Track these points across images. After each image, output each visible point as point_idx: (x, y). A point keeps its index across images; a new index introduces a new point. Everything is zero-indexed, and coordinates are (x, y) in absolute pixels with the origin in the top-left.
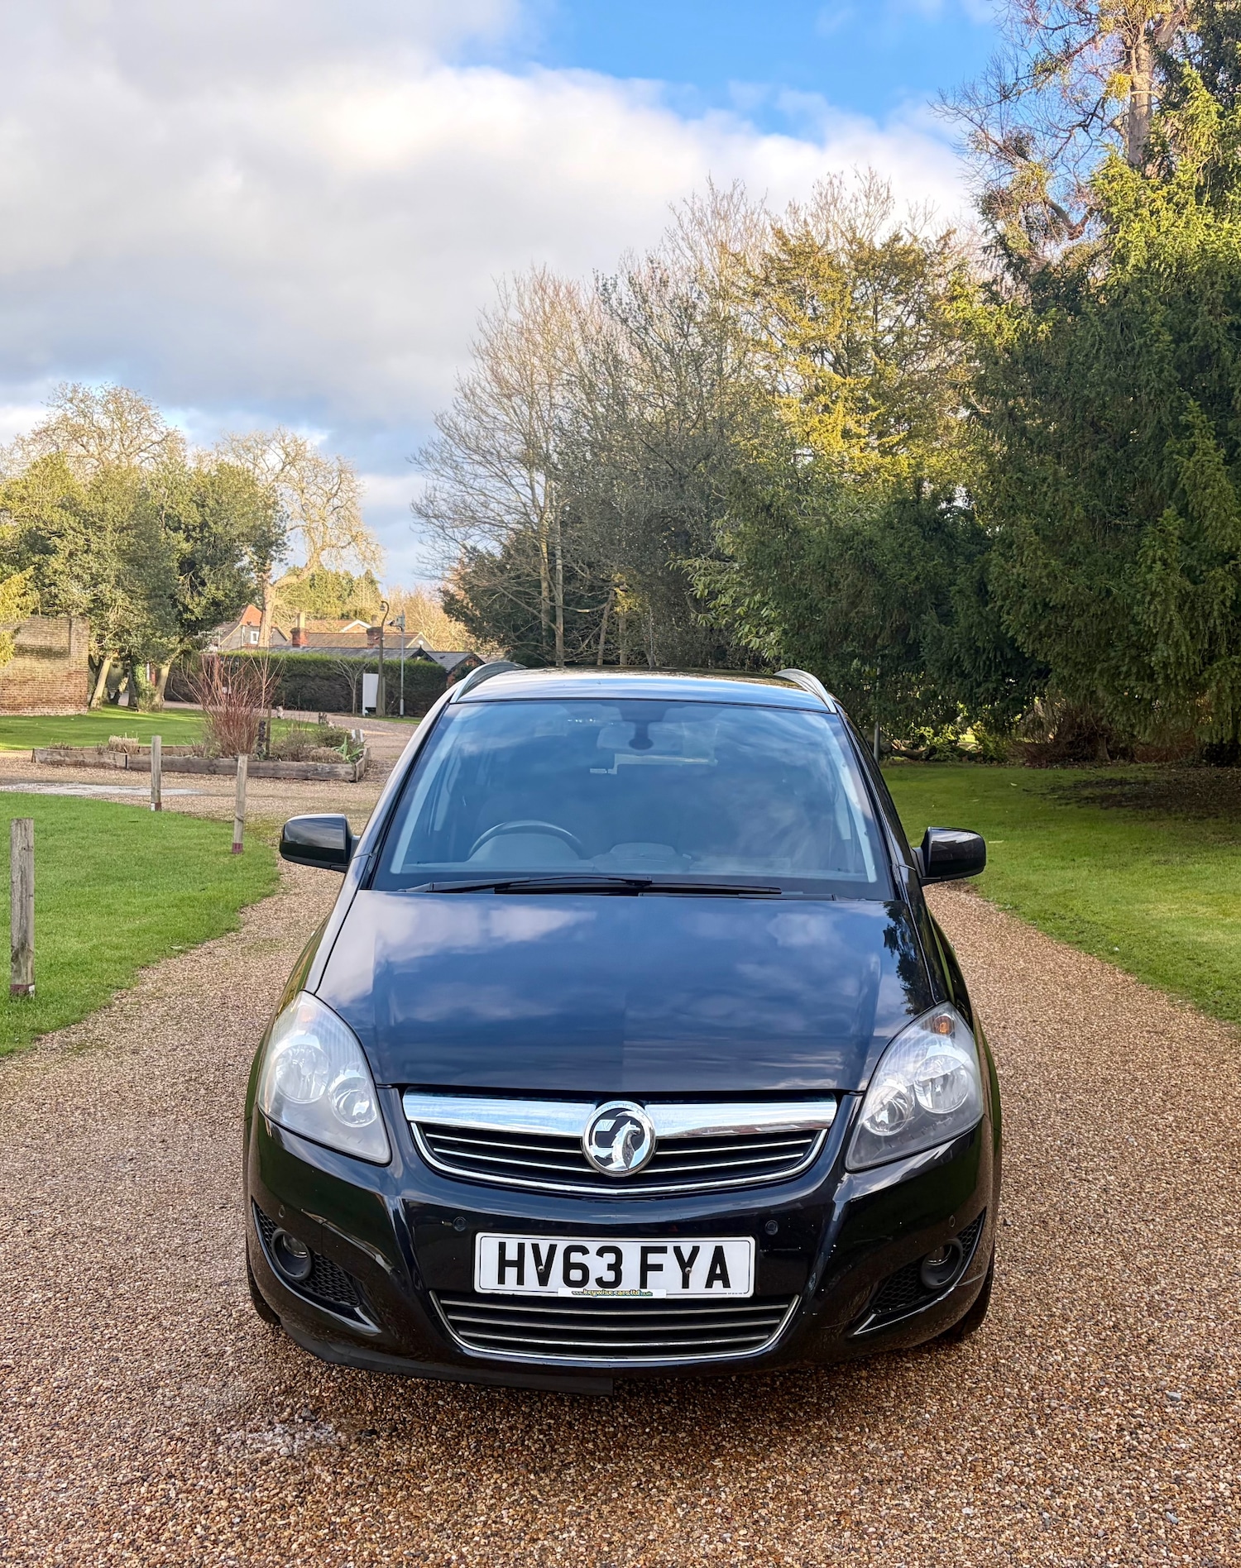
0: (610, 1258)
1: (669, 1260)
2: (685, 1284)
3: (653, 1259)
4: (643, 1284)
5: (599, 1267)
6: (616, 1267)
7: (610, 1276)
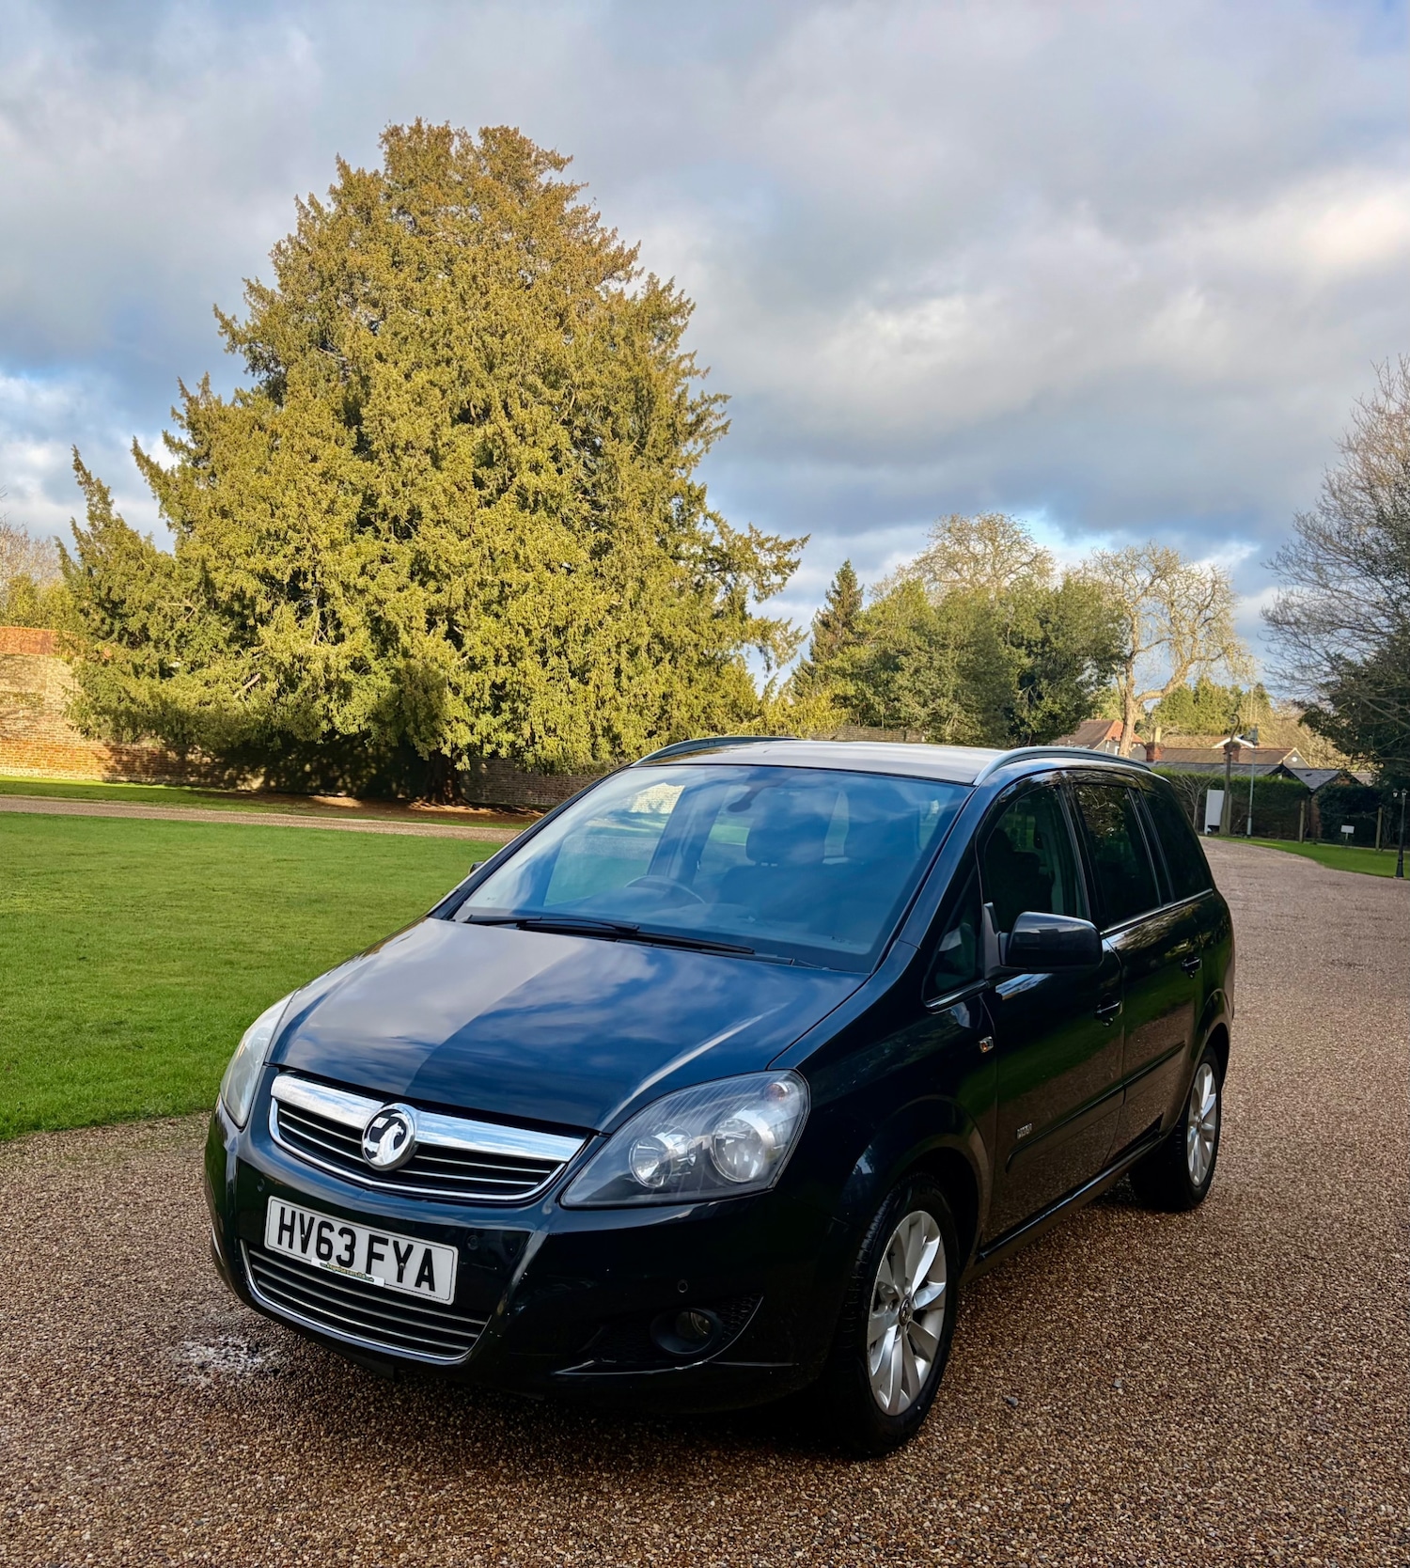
0: (347, 1239)
1: (388, 1251)
2: (400, 1279)
3: (378, 1248)
4: (369, 1271)
5: (340, 1244)
6: (350, 1248)
7: (346, 1256)
